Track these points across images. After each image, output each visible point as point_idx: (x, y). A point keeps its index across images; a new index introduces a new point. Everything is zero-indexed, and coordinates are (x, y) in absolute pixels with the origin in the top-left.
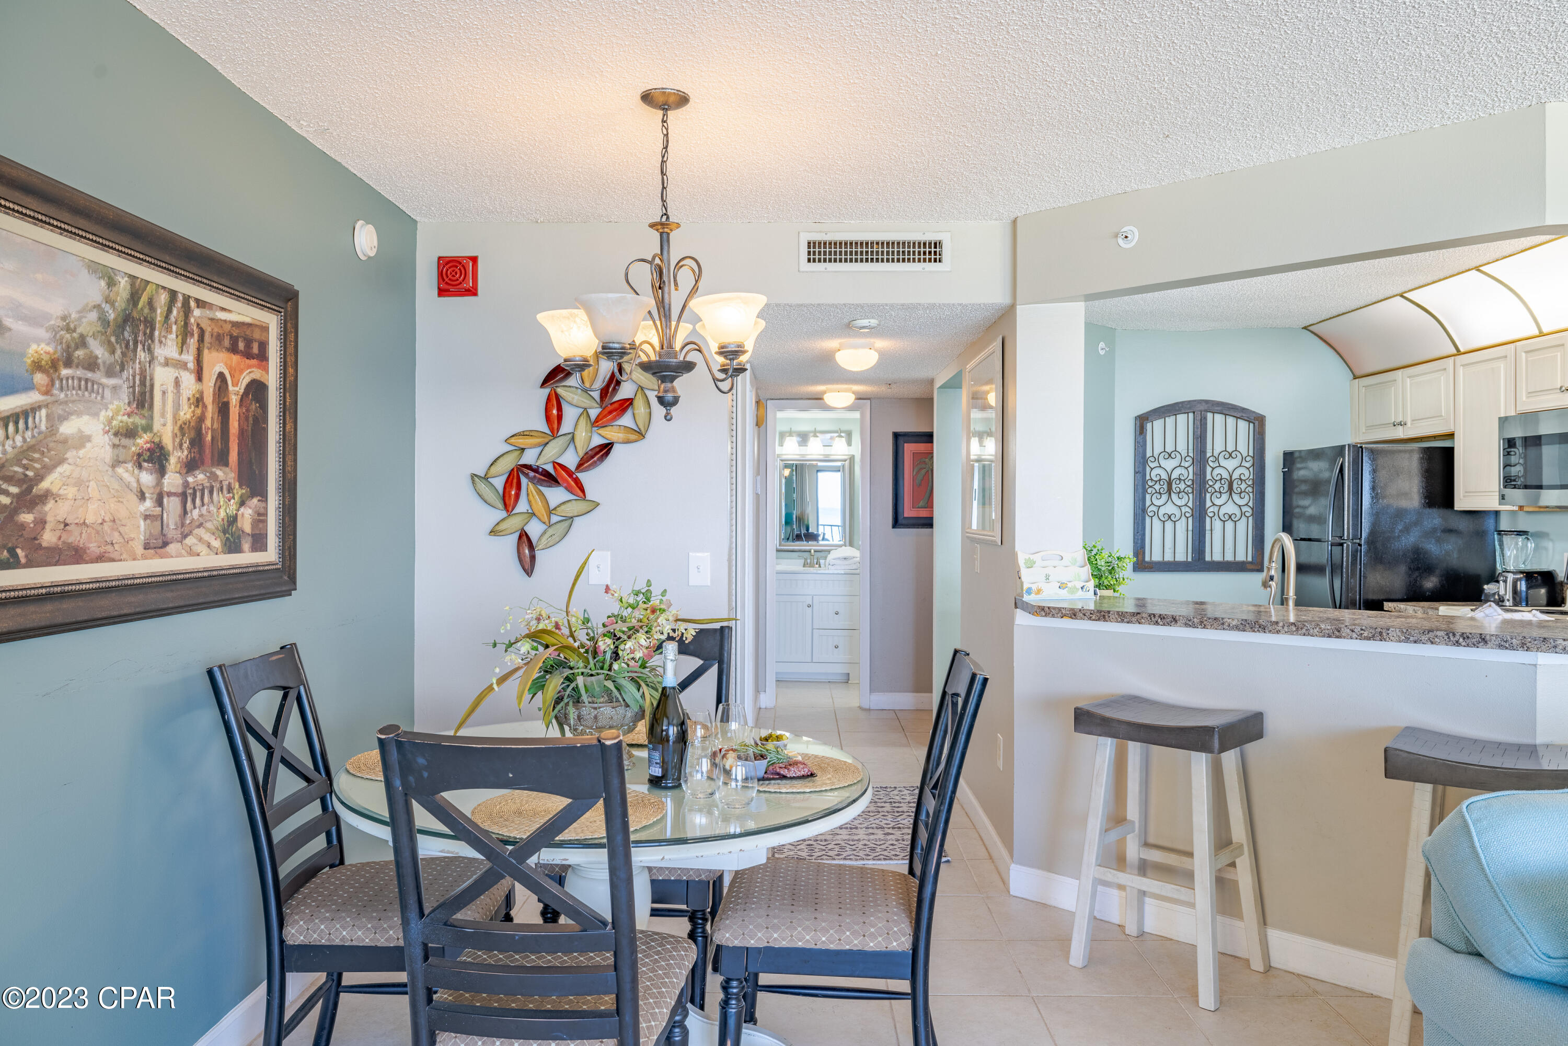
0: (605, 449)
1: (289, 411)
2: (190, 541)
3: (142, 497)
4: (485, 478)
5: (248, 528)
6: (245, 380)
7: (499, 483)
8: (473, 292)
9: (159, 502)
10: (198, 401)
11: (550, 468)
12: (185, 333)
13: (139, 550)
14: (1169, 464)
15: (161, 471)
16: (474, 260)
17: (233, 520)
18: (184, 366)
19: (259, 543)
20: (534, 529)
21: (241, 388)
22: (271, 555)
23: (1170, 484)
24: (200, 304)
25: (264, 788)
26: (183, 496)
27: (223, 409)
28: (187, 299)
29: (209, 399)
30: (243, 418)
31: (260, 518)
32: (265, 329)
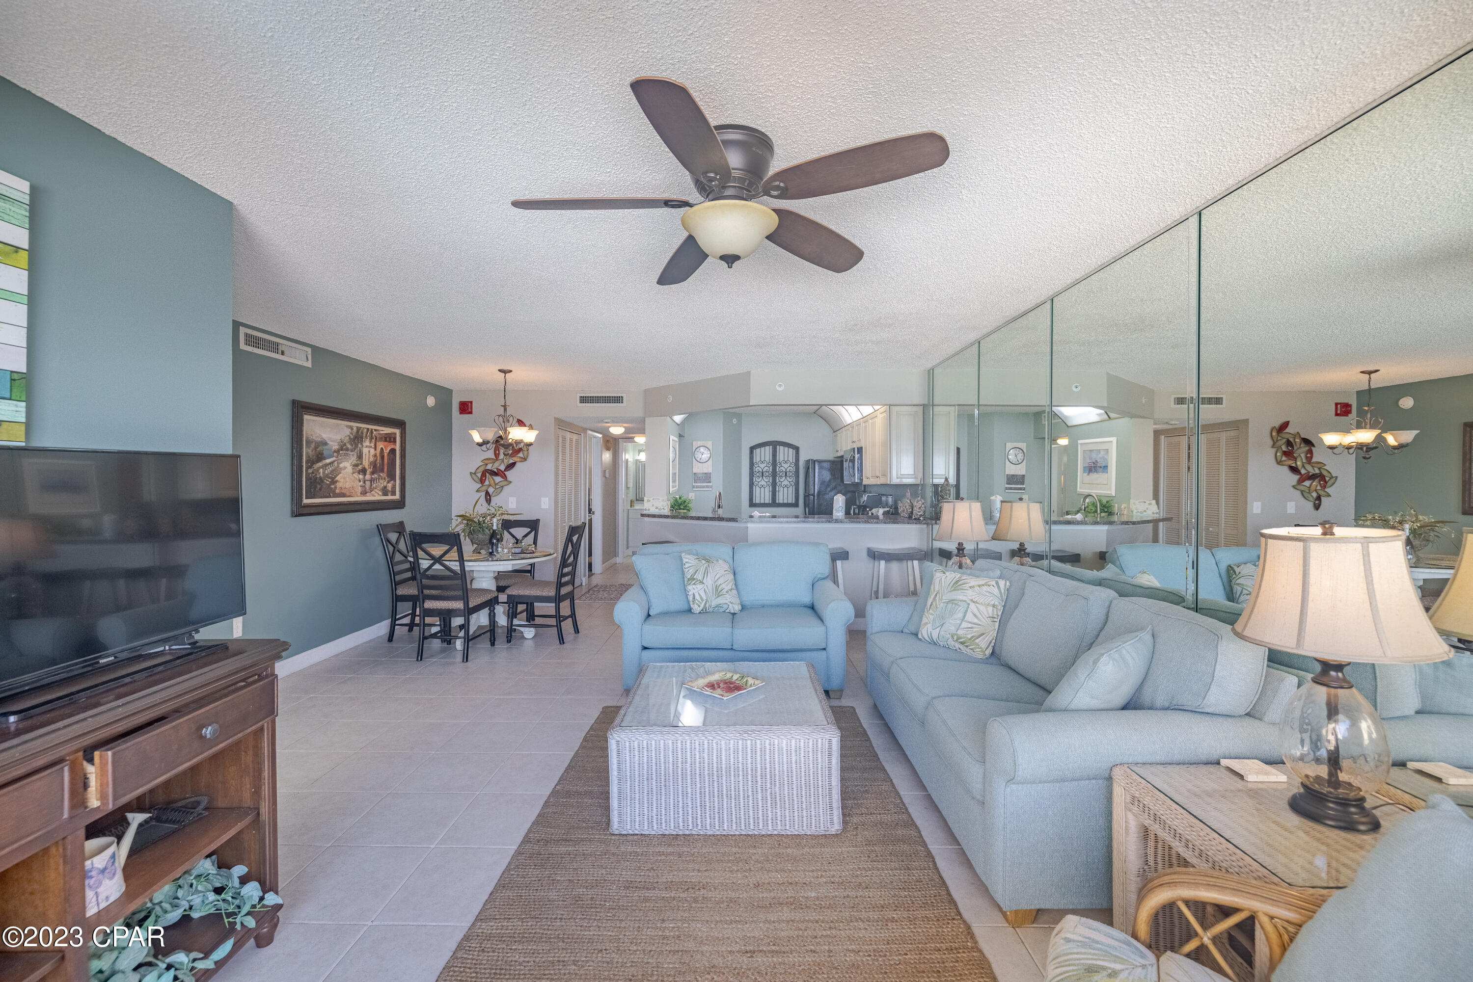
0: (513, 465)
1: (403, 456)
2: (373, 492)
3: (360, 481)
4: (475, 473)
5: (390, 489)
6: (389, 449)
7: (479, 475)
8: (471, 413)
9: (364, 483)
10: (375, 456)
11: (495, 470)
12: (371, 438)
13: (359, 494)
14: (762, 466)
15: (365, 475)
16: (471, 402)
17: (385, 487)
18: (371, 447)
19: (394, 493)
20: (491, 490)
21: (388, 451)
22: (397, 497)
23: (763, 473)
24: (375, 430)
25: (392, 558)
26: (371, 481)
27: (382, 457)
28: (372, 429)
29: (378, 455)
30: (389, 459)
31: (394, 487)
32: (395, 434)
